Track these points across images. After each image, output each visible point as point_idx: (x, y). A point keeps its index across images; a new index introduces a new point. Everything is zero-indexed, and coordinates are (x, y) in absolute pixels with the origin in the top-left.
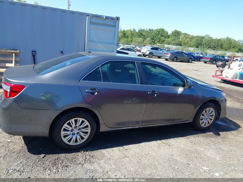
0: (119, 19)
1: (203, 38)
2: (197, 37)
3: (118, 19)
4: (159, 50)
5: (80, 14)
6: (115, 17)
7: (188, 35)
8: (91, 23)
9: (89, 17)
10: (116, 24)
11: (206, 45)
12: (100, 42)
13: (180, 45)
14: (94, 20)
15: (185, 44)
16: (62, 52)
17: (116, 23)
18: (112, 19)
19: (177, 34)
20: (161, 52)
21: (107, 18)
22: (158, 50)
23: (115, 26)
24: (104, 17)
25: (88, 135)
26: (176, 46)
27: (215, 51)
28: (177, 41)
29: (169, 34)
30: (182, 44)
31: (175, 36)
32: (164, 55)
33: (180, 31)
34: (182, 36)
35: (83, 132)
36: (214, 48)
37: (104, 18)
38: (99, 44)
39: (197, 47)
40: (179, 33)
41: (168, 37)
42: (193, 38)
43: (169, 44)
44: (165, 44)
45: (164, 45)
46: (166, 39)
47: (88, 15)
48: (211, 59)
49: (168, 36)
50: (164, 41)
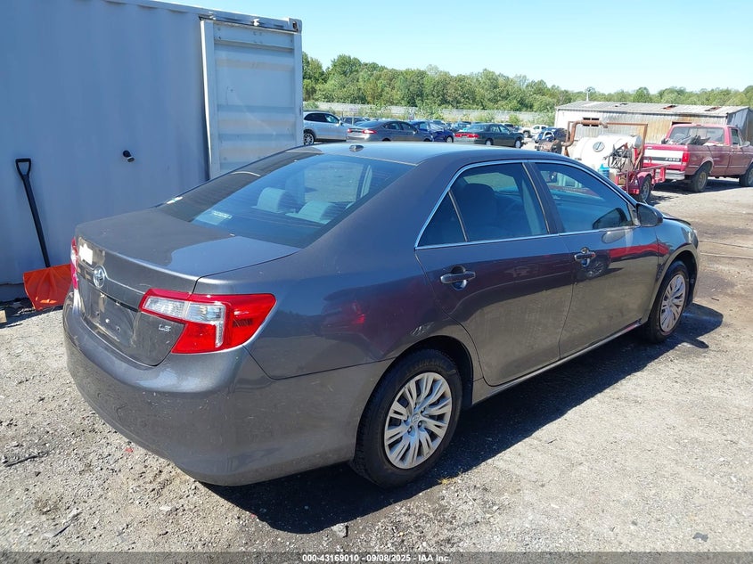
0: (301, 26)
1: (422, 74)
2: (407, 72)
3: (296, 26)
4: (329, 119)
5: (174, 11)
6: (288, 20)
7: (383, 68)
8: (218, 43)
9: (207, 21)
10: (293, 45)
11: (433, 95)
12: (251, 109)
13: (363, 100)
14: (226, 33)
15: (377, 97)
16: (126, 154)
17: (292, 41)
18: (280, 26)
19: (347, 66)
20: (337, 125)
21: (264, 24)
22: (326, 121)
23: (291, 51)
24: (255, 20)
25: (445, 424)
26: (352, 106)
27: (465, 112)
28: (352, 89)
29: (324, 69)
30: (369, 99)
31: (345, 73)
32: (351, 135)
33: (355, 59)
34: (363, 74)
35: (432, 417)
36: (456, 104)
37: (256, 24)
38: (250, 116)
39: (412, 103)
40: (354, 64)
41: (324, 77)
42: (394, 75)
43: (329, 99)
44: (317, 100)
45: (318, 103)
46: (318, 87)
47: (203, 15)
48: (478, 135)
49: (322, 74)
50: (314, 91)
